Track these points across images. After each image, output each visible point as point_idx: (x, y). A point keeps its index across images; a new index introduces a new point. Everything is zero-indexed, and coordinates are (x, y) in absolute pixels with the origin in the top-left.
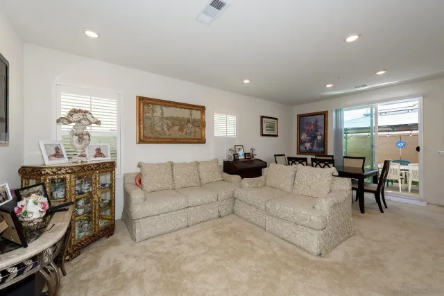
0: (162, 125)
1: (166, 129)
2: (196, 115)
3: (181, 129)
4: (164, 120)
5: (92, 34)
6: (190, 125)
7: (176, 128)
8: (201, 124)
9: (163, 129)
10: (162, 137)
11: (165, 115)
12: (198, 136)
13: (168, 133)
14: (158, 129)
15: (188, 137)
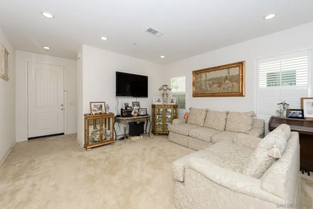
0: (206, 85)
1: (208, 87)
2: (235, 71)
3: (220, 86)
4: (208, 82)
5: (162, 57)
6: (228, 81)
7: (216, 85)
8: (240, 79)
9: (206, 87)
10: (206, 92)
11: (208, 78)
12: (236, 90)
13: (209, 89)
14: (204, 87)
15: (225, 91)
